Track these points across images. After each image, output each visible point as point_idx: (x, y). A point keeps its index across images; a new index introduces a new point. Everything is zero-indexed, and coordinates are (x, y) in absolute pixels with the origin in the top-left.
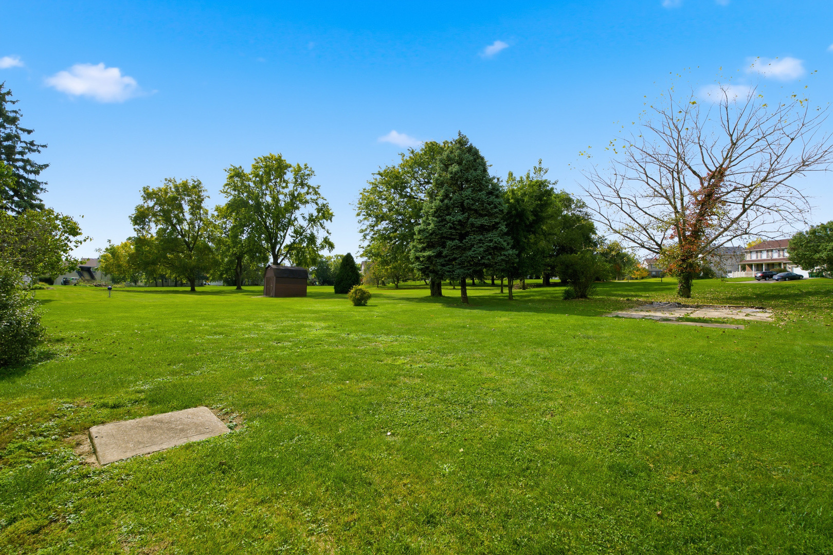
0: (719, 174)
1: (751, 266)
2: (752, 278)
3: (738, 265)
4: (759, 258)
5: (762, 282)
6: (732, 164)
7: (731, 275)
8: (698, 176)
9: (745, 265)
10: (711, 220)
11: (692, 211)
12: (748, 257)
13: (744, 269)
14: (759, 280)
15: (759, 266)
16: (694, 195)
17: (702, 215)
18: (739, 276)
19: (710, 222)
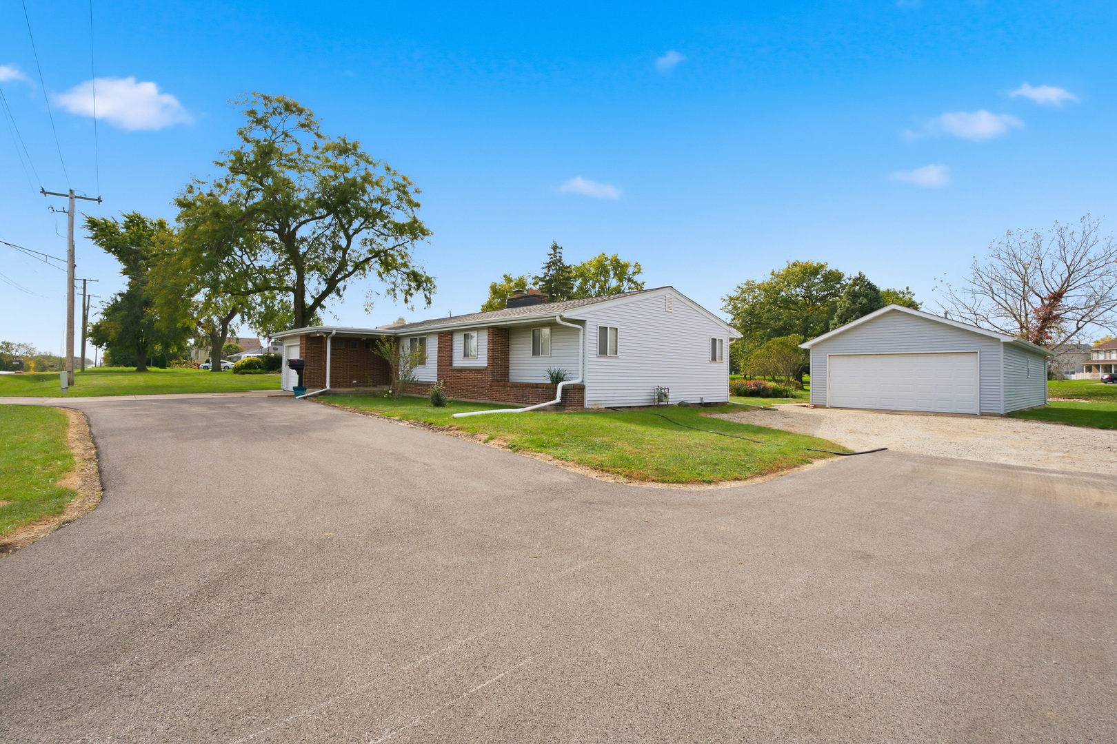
0: (1057, 297)
1: (1098, 367)
2: (1098, 380)
3: (1083, 365)
4: (1108, 359)
5: (1110, 384)
6: (1070, 288)
7: (1074, 377)
8: (1040, 296)
9: (1091, 366)
10: (1051, 332)
11: (1035, 323)
12: (1095, 357)
13: (1089, 369)
14: (1106, 383)
15: (1107, 368)
16: (1036, 311)
17: (1041, 330)
18: (1084, 378)
19: (1049, 334)
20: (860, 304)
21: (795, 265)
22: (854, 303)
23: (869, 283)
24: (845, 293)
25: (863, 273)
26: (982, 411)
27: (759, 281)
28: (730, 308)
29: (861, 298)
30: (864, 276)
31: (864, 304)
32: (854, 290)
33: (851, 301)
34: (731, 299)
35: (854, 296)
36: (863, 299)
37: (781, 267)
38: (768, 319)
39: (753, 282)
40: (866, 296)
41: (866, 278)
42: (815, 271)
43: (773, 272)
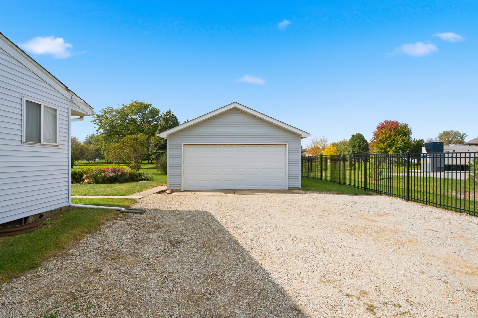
20: (170, 124)
21: (135, 102)
22: (167, 124)
23: (173, 115)
24: (162, 119)
25: (170, 110)
26: (289, 187)
27: (115, 108)
28: (97, 121)
29: (170, 122)
30: (171, 111)
31: (171, 125)
32: (166, 117)
33: (165, 122)
34: (98, 116)
35: (166, 120)
36: (171, 122)
37: (128, 103)
38: (121, 129)
39: (112, 108)
40: (172, 121)
41: (172, 112)
42: (147, 107)
43: (124, 104)
